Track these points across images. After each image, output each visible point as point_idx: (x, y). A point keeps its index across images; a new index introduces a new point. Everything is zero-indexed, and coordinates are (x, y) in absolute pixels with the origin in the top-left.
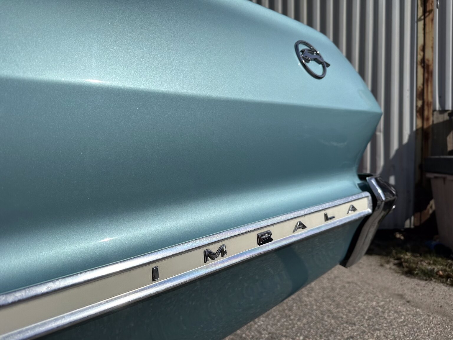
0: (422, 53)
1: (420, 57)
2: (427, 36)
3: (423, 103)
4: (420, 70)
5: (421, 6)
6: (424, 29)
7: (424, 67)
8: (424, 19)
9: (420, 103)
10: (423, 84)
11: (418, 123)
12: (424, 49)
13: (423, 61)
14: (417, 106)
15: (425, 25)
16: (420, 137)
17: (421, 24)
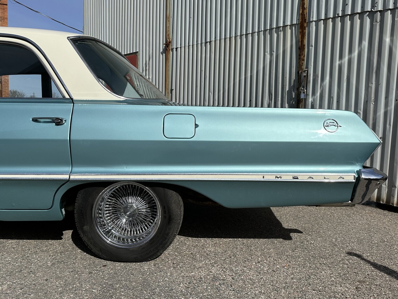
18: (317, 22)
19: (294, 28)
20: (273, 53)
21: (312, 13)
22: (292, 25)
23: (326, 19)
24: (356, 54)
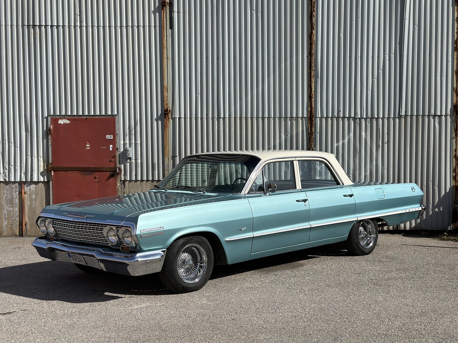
0: (455, 153)
1: (454, 154)
2: (457, 145)
3: (456, 174)
4: (454, 160)
5: (454, 132)
6: (456, 142)
7: (456, 159)
8: (456, 138)
9: (454, 174)
10: (456, 166)
11: (453, 183)
12: (456, 151)
13: (456, 155)
14: (453, 176)
15: (456, 140)
16: (454, 189)
17: (454, 140)
18: (321, 118)
19: (304, 119)
20: (288, 134)
21: (317, 112)
22: (303, 117)
23: (327, 118)
24: (346, 141)
